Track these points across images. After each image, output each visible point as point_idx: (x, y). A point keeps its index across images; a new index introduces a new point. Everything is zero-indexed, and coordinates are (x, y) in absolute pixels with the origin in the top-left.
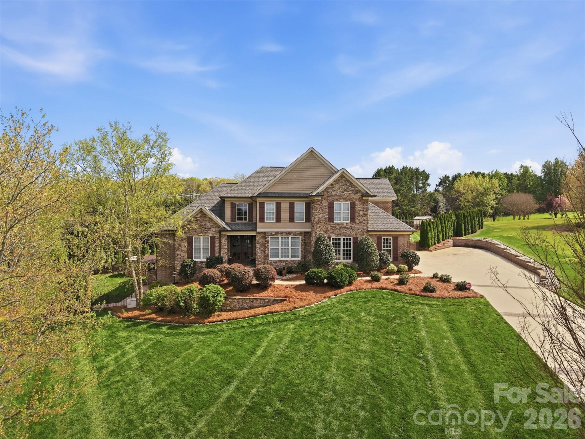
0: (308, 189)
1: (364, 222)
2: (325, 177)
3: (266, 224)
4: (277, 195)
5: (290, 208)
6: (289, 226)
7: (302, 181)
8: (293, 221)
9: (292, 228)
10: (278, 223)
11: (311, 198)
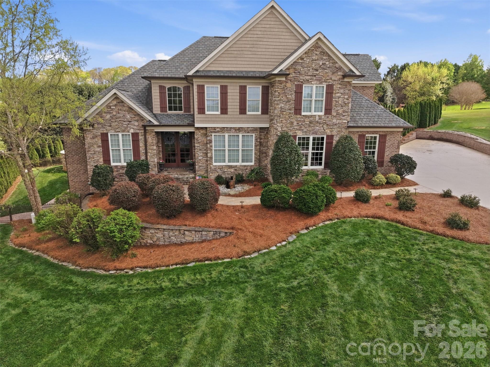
0: (266, 67)
1: (344, 114)
2: (291, 47)
3: (208, 116)
4: (222, 74)
5: (240, 93)
6: (239, 120)
7: (257, 53)
8: (245, 113)
9: (243, 122)
10: (223, 116)
11: (270, 79)
